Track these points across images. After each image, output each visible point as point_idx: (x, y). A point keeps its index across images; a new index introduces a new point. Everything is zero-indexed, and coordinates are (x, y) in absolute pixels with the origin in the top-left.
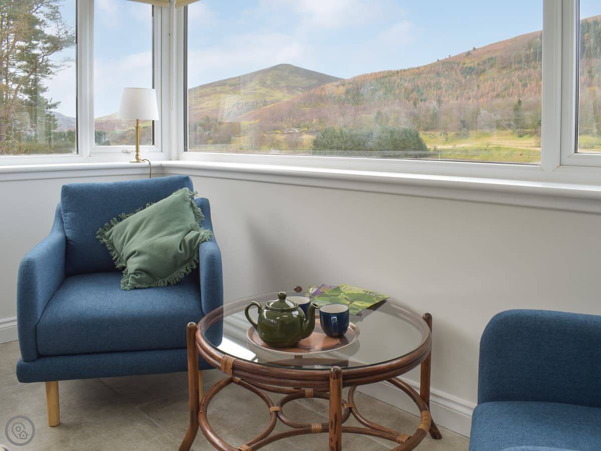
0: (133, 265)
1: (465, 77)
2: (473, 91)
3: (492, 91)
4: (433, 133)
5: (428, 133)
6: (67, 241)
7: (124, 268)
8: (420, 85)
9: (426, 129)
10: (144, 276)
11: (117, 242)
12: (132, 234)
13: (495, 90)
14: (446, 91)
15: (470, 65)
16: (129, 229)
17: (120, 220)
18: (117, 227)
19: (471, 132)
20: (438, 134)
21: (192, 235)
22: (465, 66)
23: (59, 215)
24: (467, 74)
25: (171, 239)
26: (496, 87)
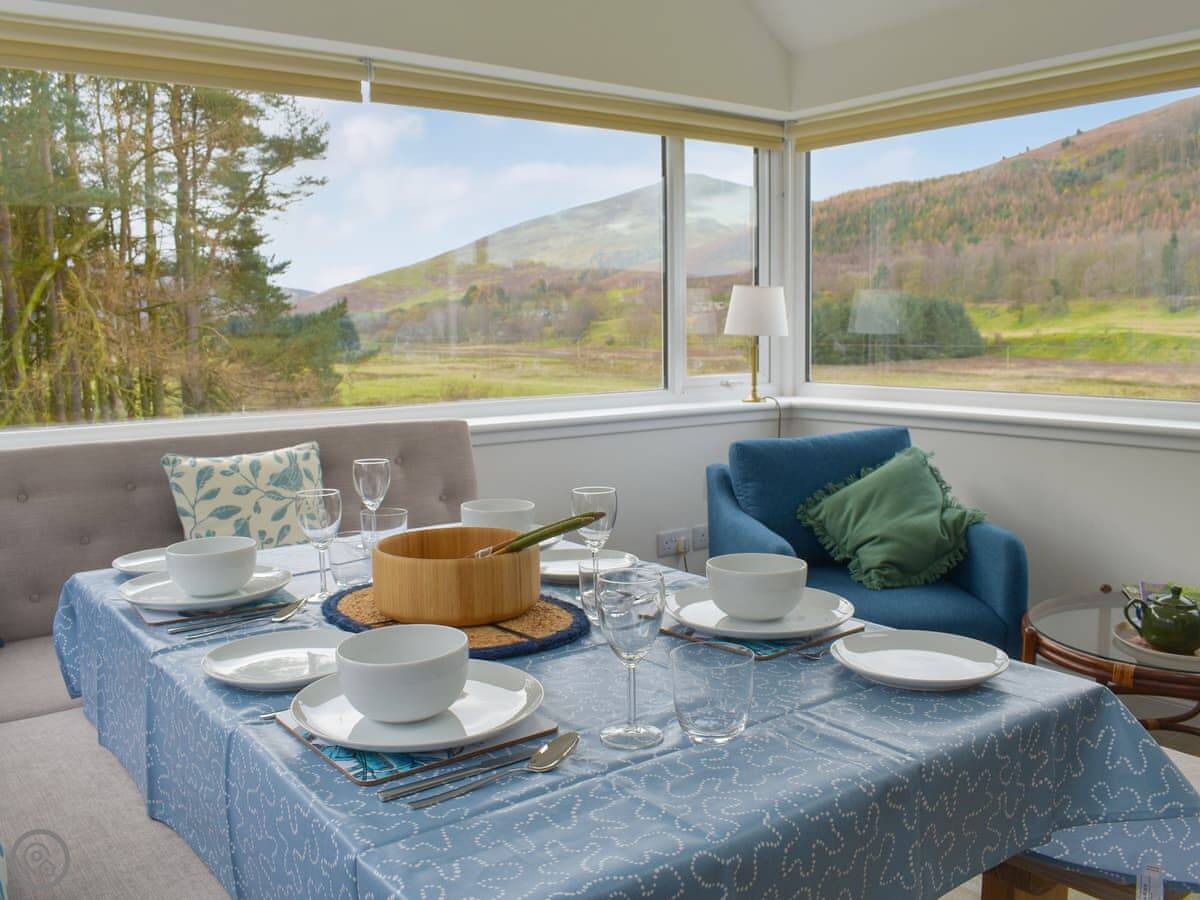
0: (872, 556)
1: (1060, 192)
2: (1075, 219)
3: (1115, 219)
4: (993, 306)
5: (983, 306)
7: (850, 560)
8: (966, 210)
9: (979, 299)
10: (894, 571)
11: (834, 525)
13: (1124, 215)
14: (1020, 221)
15: (1069, 167)
16: (852, 505)
18: (827, 503)
19: (1071, 304)
20: (1003, 307)
22: (1060, 168)
24: (1064, 184)
25: (925, 520)
26: (1124, 209)
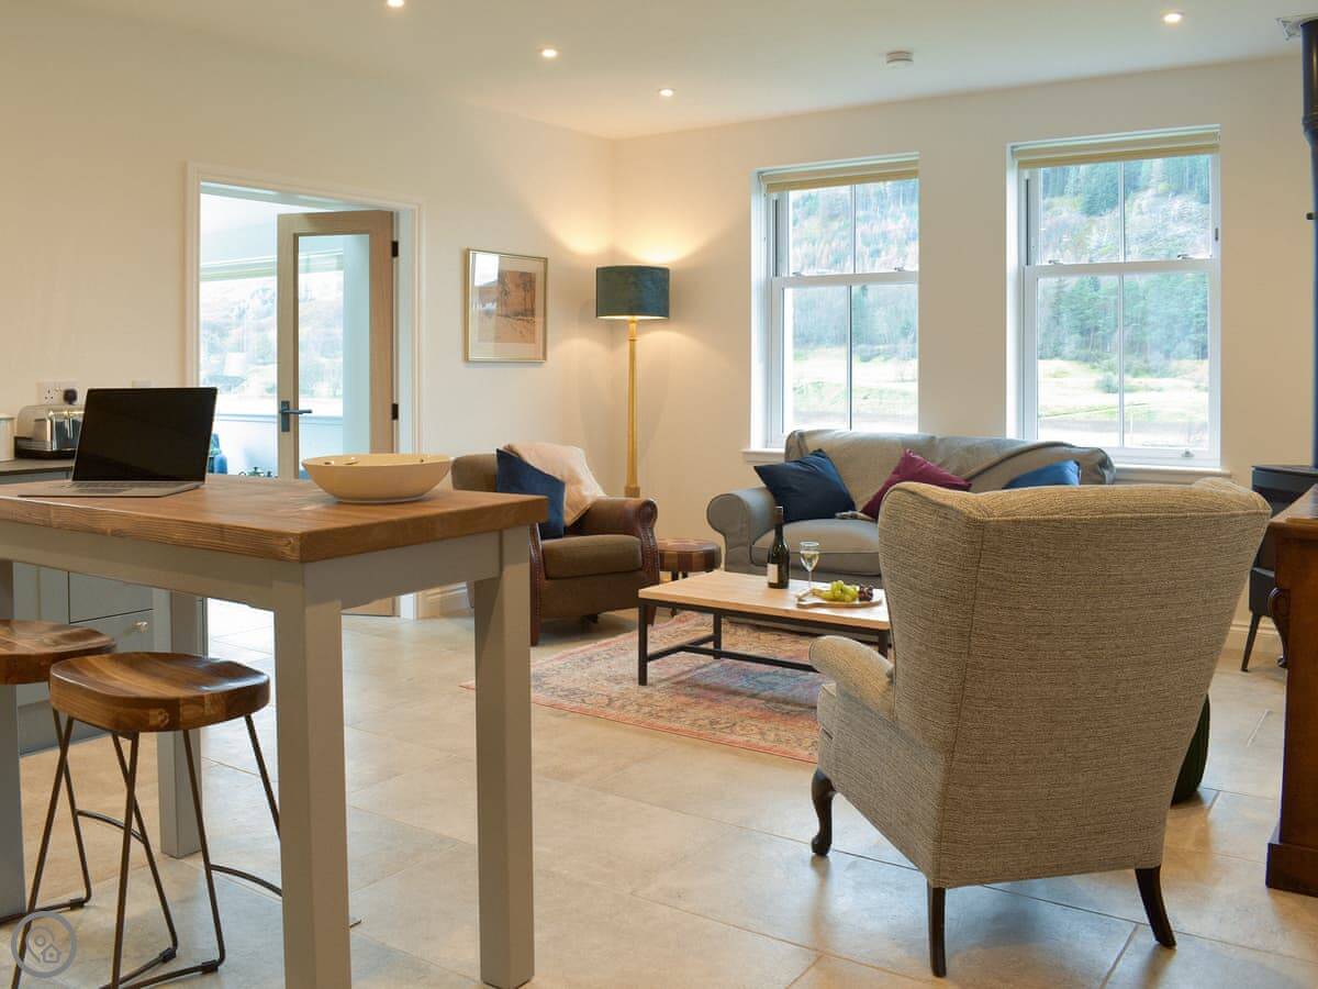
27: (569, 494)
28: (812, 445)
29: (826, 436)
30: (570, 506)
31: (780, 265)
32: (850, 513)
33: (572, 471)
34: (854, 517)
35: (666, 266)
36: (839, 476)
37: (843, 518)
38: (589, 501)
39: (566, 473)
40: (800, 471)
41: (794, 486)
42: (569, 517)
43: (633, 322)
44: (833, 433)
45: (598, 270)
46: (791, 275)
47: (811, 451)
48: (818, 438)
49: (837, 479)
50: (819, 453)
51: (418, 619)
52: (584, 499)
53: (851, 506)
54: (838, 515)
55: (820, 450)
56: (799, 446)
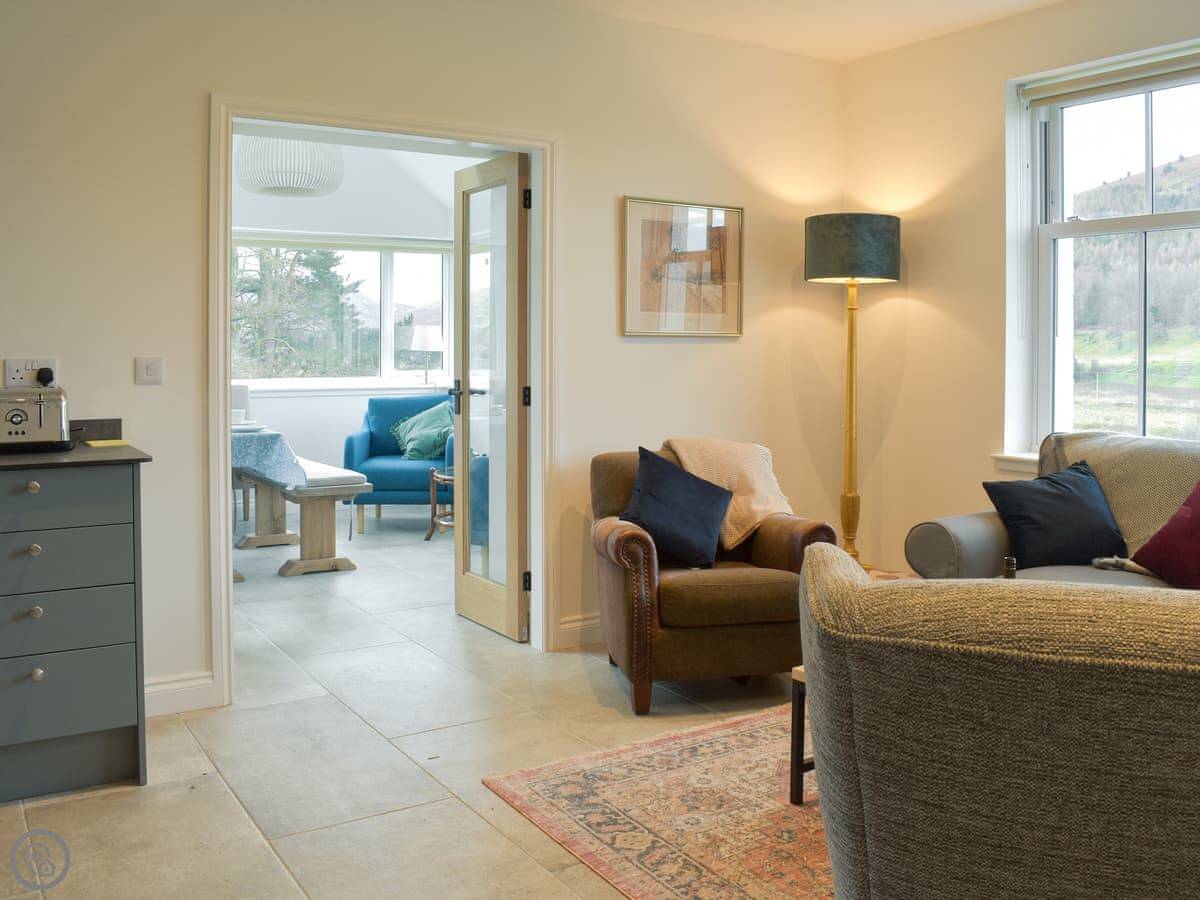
0: (410, 446)
2: (1177, 246)
4: (1090, 332)
6: (371, 434)
7: (405, 450)
10: (416, 453)
11: (402, 434)
12: (411, 429)
16: (409, 426)
17: (404, 421)
18: (402, 425)
19: (1171, 331)
20: (1101, 334)
21: (446, 429)
23: (367, 417)
25: (433, 432)
27: (735, 508)
28: (1072, 455)
29: (1094, 443)
30: (734, 523)
31: (1051, 208)
32: (1115, 559)
33: (742, 476)
34: (1120, 567)
35: (899, 216)
36: (1107, 502)
37: (1103, 567)
38: (759, 518)
39: (735, 479)
40: (1047, 493)
41: (1035, 516)
42: (732, 538)
43: (852, 285)
44: (1105, 439)
45: (806, 221)
46: (1066, 221)
47: (1070, 464)
48: (1082, 445)
49: (1103, 508)
50: (1081, 467)
51: (548, 651)
52: (753, 513)
53: (1120, 549)
54: (1096, 561)
55: (1083, 463)
56: (1055, 457)
